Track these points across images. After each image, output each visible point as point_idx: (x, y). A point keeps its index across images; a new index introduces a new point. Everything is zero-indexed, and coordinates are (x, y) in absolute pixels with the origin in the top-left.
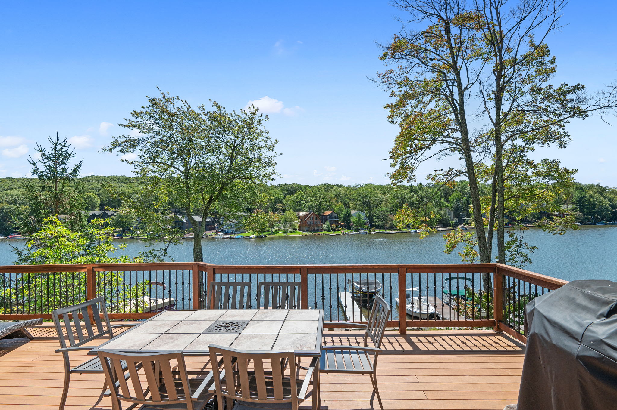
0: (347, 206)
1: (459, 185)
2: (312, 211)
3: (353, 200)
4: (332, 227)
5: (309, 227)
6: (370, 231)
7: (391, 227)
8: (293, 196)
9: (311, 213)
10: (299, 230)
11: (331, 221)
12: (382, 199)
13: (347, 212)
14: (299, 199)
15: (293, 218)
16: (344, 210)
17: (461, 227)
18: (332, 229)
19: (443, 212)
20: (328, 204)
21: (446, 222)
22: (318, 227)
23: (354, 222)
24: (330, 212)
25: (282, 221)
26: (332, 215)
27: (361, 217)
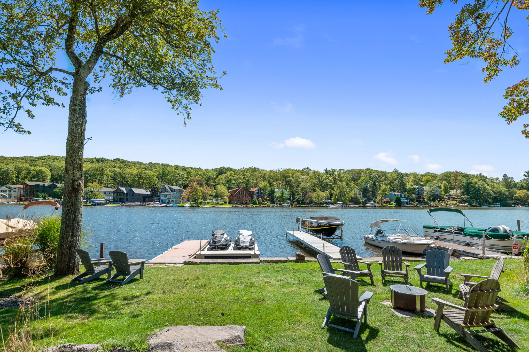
1: (365, 172)
3: (277, 180)
6: (292, 205)
7: (311, 203)
8: (224, 175)
9: (241, 188)
10: (229, 203)
11: (257, 196)
12: (302, 180)
13: (272, 189)
14: (230, 178)
15: (224, 192)
16: (268, 187)
17: (370, 204)
18: (258, 202)
19: (354, 192)
20: (255, 181)
21: (357, 200)
22: (246, 200)
23: (278, 197)
24: (257, 188)
25: (214, 194)
26: (259, 191)
27: (284, 193)
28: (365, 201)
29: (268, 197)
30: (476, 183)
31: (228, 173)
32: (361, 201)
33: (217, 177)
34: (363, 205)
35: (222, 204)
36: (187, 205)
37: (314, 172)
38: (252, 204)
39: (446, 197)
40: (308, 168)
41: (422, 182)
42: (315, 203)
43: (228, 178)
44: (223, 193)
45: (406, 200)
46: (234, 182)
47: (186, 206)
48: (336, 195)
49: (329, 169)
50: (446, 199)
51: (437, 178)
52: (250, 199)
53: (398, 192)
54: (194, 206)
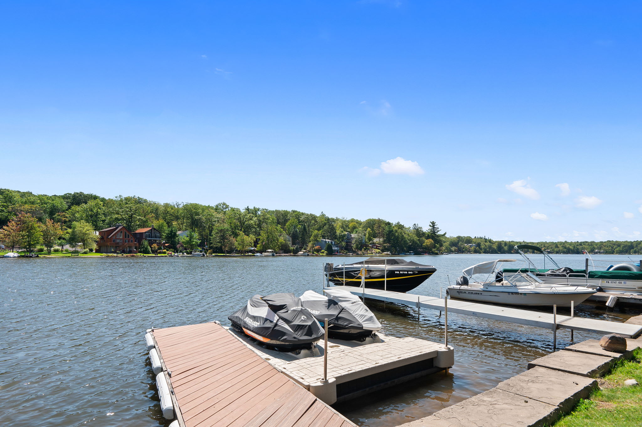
0: (169, 224)
1: (292, 214)
2: (120, 226)
3: (177, 218)
4: (151, 248)
6: (206, 254)
7: (231, 251)
8: (85, 206)
9: (120, 228)
10: (97, 251)
11: (149, 240)
12: (217, 219)
13: (171, 231)
14: (95, 211)
15: (88, 232)
16: (166, 228)
17: (302, 252)
18: (152, 250)
19: (283, 238)
20: (142, 218)
21: (286, 248)
22: (130, 247)
23: (183, 242)
24: (147, 229)
25: (67, 236)
26: (151, 233)
27: (193, 237)
28: (296, 248)
29: (166, 243)
30: (396, 231)
31: (91, 203)
32: (292, 248)
33: (69, 208)
34: (293, 253)
35: (85, 253)
36: (11, 254)
37: (233, 210)
38: (140, 252)
39: (370, 246)
40: (224, 204)
41: (349, 228)
42: (237, 250)
43: (91, 210)
44: (86, 234)
45: (336, 248)
46: (103, 218)
47: (8, 257)
48: (263, 242)
49: (251, 207)
50: (370, 247)
51: (362, 225)
52: (138, 244)
53: (328, 239)
54: (27, 257)
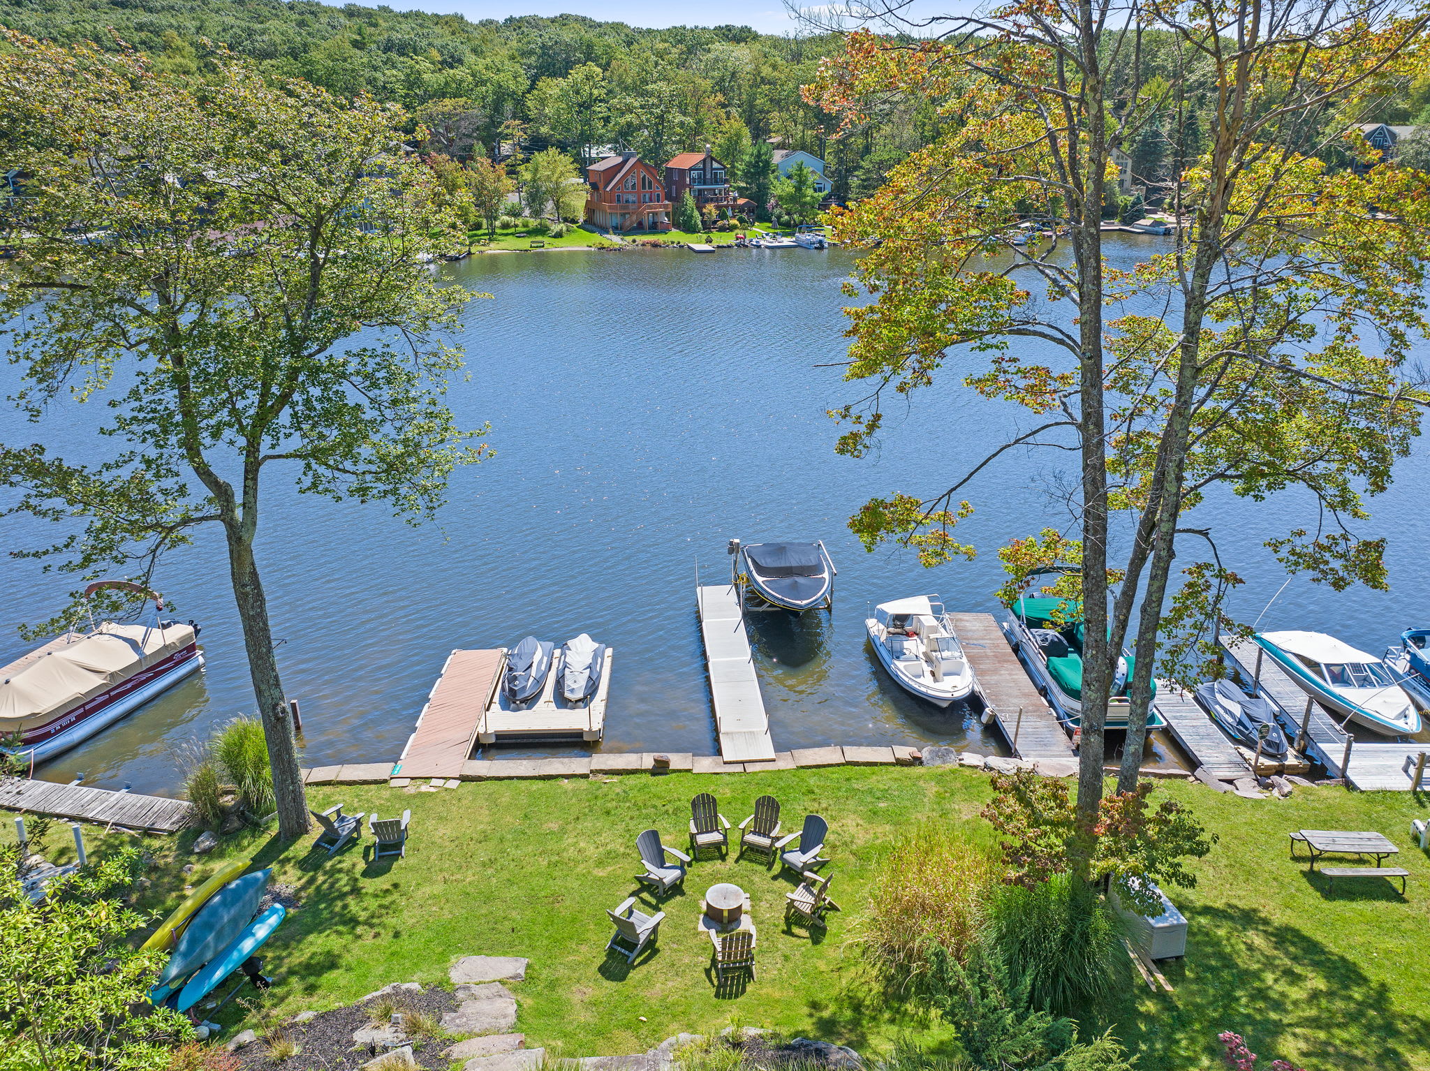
4: (702, 215)
5: (623, 215)
9: (632, 161)
11: (700, 191)
13: (759, 155)
16: (747, 141)
18: (703, 222)
20: (690, 120)
22: (654, 213)
23: (781, 197)
24: (697, 158)
26: (704, 169)
27: (806, 180)
29: (741, 194)
31: (577, 74)
35: (559, 235)
38: (677, 227)
52: (671, 208)
